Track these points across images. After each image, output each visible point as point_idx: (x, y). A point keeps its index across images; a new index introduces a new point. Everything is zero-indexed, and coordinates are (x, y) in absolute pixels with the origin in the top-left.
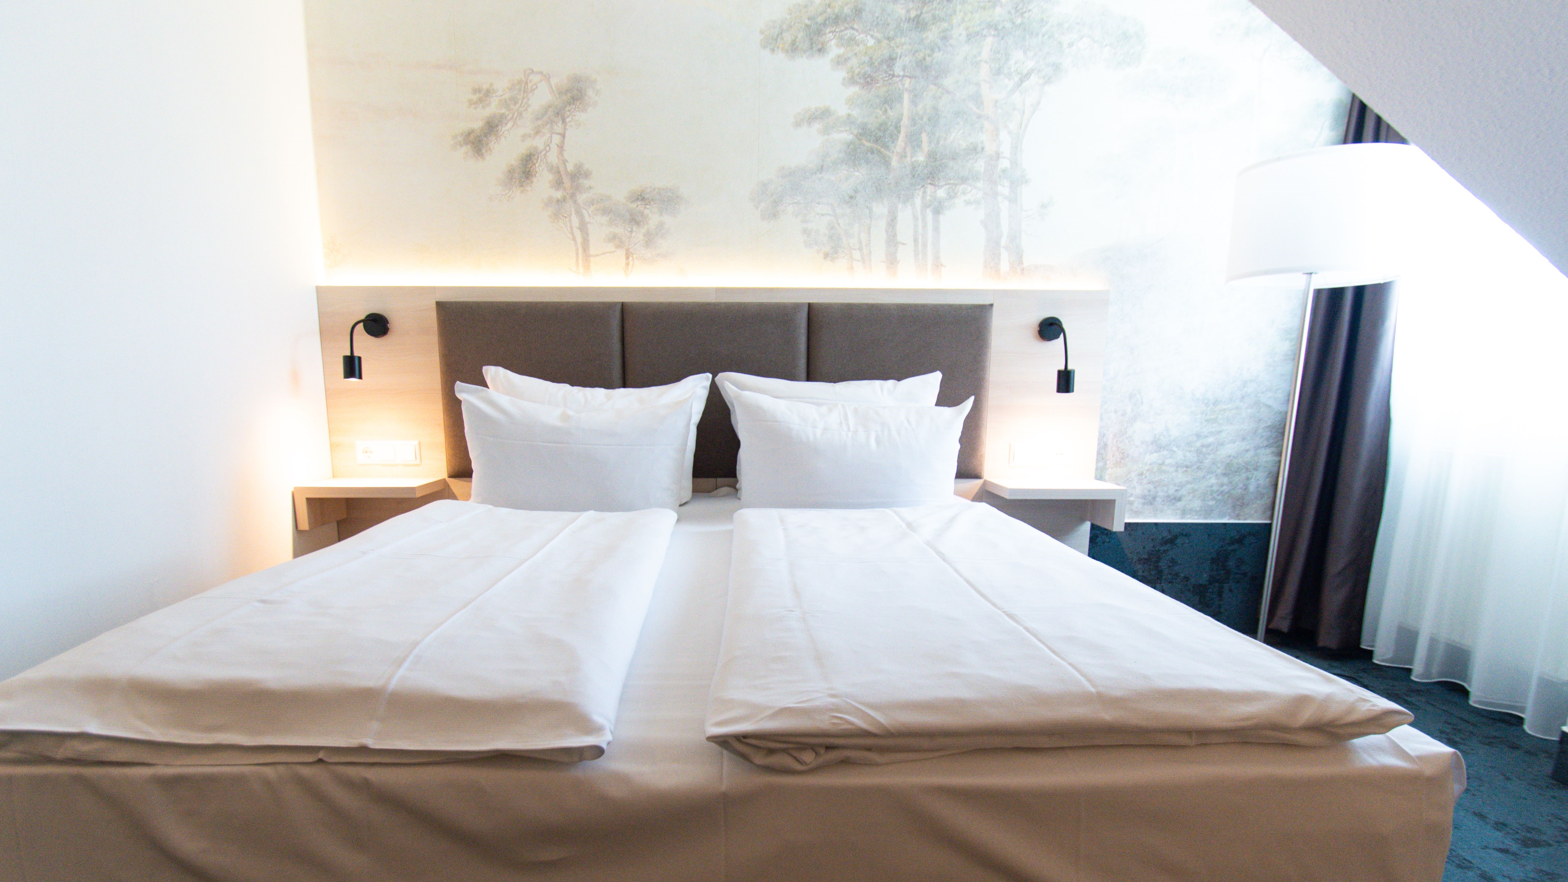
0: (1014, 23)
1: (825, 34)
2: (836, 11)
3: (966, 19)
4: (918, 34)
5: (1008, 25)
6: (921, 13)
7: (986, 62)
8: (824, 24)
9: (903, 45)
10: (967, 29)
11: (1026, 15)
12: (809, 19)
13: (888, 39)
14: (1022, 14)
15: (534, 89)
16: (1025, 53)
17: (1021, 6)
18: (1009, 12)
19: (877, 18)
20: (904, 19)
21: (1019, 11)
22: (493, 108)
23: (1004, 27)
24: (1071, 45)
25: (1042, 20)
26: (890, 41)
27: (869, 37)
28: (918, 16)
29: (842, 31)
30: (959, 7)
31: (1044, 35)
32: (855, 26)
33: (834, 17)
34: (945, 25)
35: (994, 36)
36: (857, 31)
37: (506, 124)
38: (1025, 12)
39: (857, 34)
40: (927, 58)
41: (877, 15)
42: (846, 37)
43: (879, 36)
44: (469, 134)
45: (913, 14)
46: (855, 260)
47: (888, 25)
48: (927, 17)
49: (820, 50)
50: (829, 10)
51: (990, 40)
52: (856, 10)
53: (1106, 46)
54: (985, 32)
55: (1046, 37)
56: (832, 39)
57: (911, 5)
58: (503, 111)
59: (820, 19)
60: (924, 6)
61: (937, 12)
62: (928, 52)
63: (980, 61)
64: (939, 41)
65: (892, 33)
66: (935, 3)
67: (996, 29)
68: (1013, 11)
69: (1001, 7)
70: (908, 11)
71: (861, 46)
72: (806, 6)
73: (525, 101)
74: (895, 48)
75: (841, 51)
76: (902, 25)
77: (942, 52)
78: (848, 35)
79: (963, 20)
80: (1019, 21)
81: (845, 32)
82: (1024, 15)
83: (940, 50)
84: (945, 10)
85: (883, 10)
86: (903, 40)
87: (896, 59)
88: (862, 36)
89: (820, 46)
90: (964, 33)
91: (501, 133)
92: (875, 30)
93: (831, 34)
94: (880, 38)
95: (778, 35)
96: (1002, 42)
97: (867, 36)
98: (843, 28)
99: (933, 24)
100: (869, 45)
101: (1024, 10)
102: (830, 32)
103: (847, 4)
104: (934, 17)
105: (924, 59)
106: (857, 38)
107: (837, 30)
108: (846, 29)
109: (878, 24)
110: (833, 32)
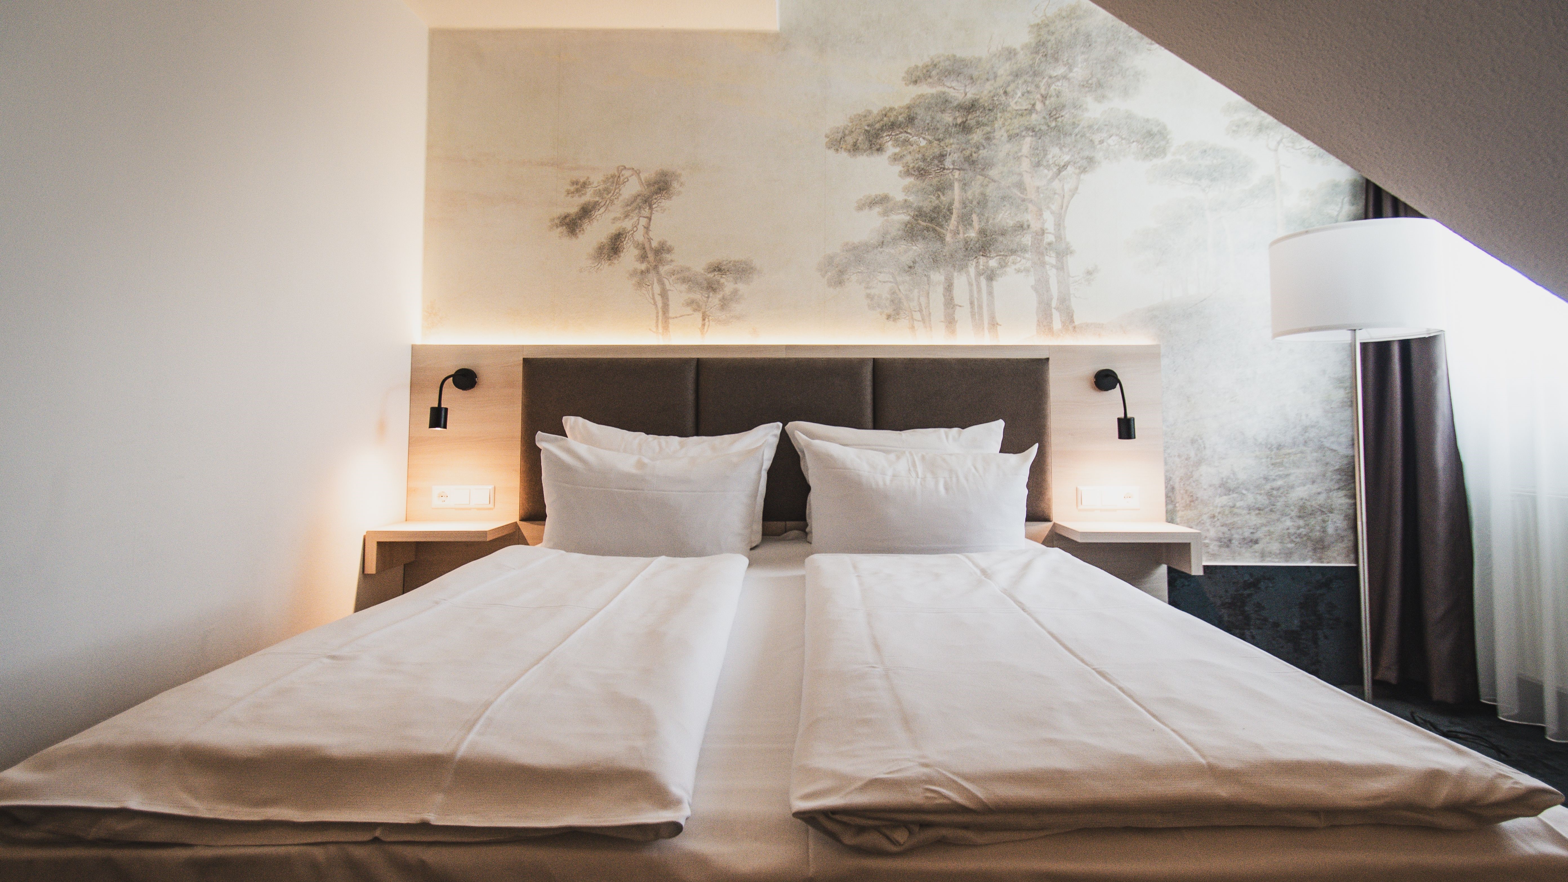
0: (1048, 126)
1: (882, 137)
2: (892, 119)
3: (1007, 124)
4: (965, 135)
5: (1044, 128)
6: (967, 120)
7: (1026, 157)
8: (882, 129)
9: (951, 144)
10: (1008, 131)
11: (1060, 120)
12: (868, 126)
13: (939, 140)
14: (1056, 118)
15: (625, 182)
16: (1061, 149)
17: (1054, 113)
18: (1044, 118)
19: (928, 124)
20: (951, 125)
21: (1052, 116)
22: (588, 197)
23: (1040, 129)
24: (1101, 142)
25: (1074, 123)
26: (940, 142)
27: (921, 139)
28: (964, 122)
29: (897, 135)
30: (999, 115)
31: (1076, 135)
32: (909, 131)
33: (890, 124)
34: (988, 129)
35: (1032, 136)
36: (910, 134)
37: (599, 210)
38: (1058, 118)
39: (910, 137)
40: (974, 155)
41: (927, 122)
42: (901, 139)
43: (930, 138)
44: (566, 217)
45: (959, 121)
46: (916, 320)
47: (938, 129)
48: (972, 123)
49: (878, 150)
50: (885, 119)
51: (1028, 139)
52: (909, 119)
53: (1133, 142)
54: (1024, 133)
55: (1079, 136)
56: (889, 141)
57: (957, 114)
58: (597, 199)
59: (877, 126)
60: (968, 115)
61: (980, 119)
62: (974, 149)
63: (1022, 156)
64: (984, 141)
65: (941, 136)
66: (978, 112)
67: (1033, 131)
68: (1047, 117)
69: (1037, 114)
70: (955, 118)
71: (914, 146)
72: (865, 116)
73: (617, 191)
74: (945, 147)
75: (897, 150)
76: (950, 129)
77: (986, 150)
78: (903, 138)
79: (1004, 125)
80: (1053, 124)
81: (900, 136)
82: (1058, 120)
83: (984, 148)
84: (987, 117)
85: (933, 118)
86: (951, 141)
87: (946, 155)
88: (915, 138)
89: (878, 147)
90: (1005, 135)
91: (594, 217)
92: (927, 134)
93: (888, 137)
94: (931, 140)
95: (841, 138)
96: (1040, 141)
97: (919, 139)
98: (898, 132)
99: (978, 128)
100: (922, 145)
101: (1058, 115)
102: (887, 136)
103: (901, 114)
104: (978, 123)
105: (971, 155)
106: (911, 140)
107: (893, 134)
108: (901, 133)
109: (929, 129)
110: (889, 135)
